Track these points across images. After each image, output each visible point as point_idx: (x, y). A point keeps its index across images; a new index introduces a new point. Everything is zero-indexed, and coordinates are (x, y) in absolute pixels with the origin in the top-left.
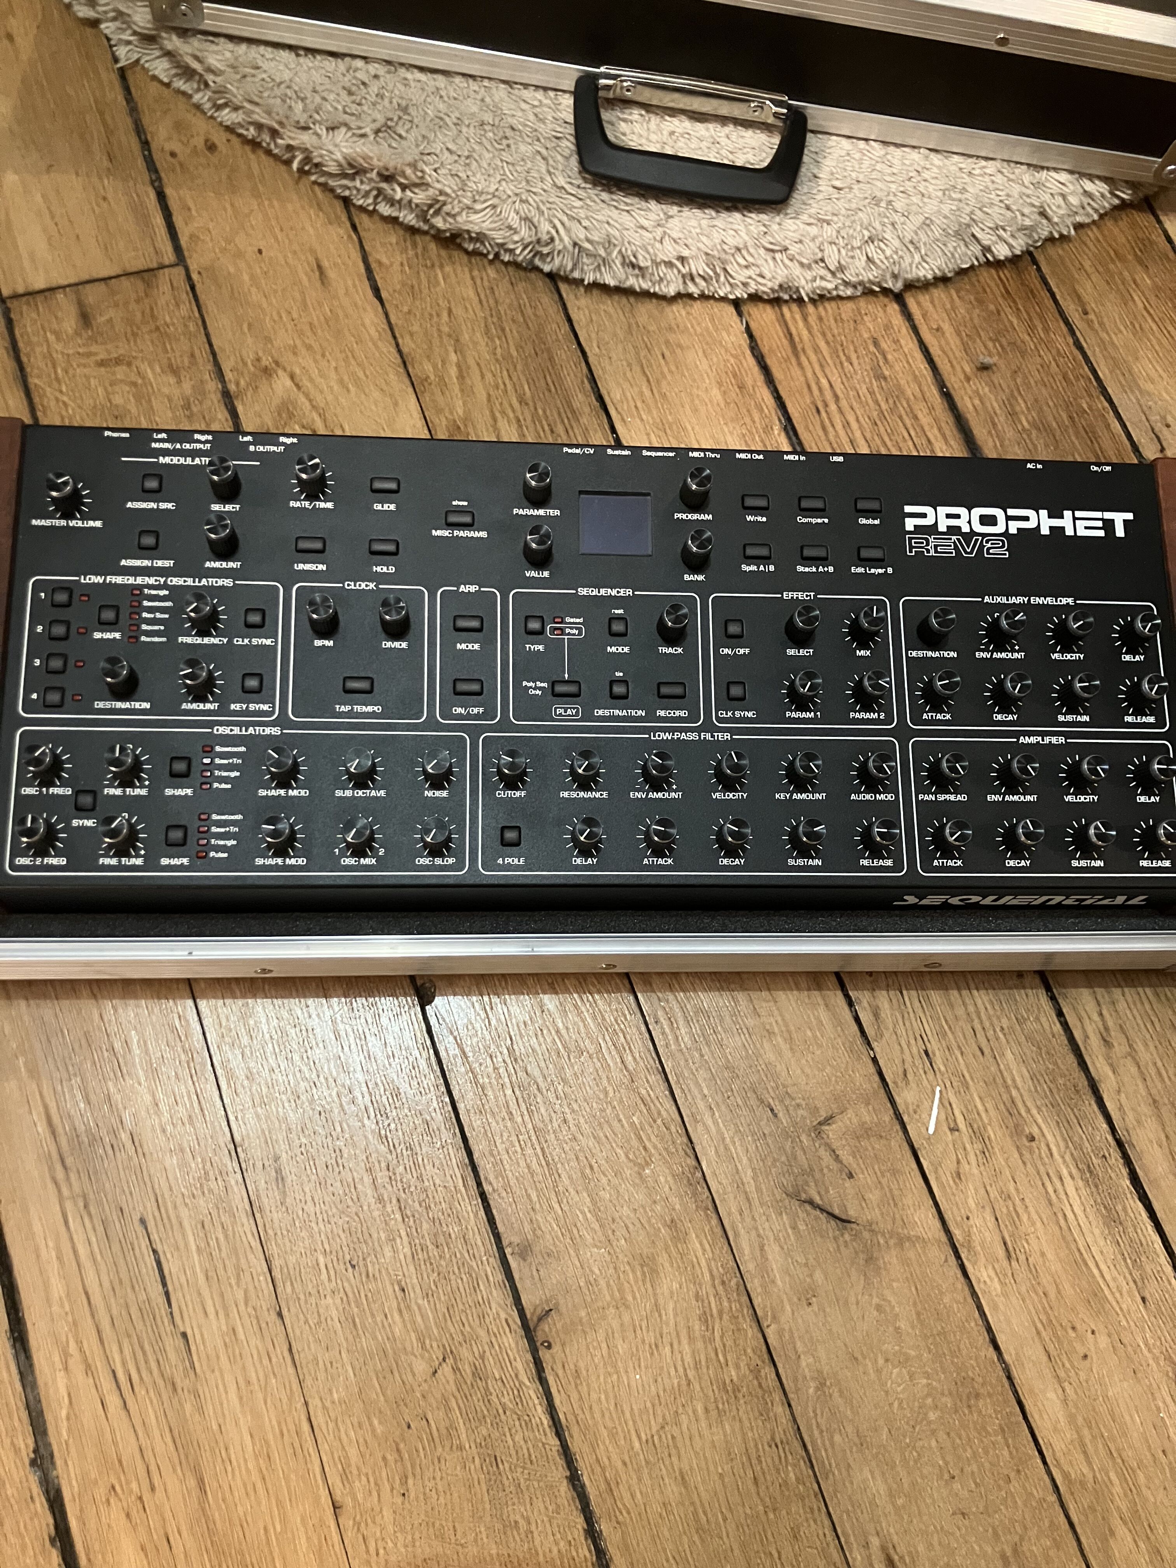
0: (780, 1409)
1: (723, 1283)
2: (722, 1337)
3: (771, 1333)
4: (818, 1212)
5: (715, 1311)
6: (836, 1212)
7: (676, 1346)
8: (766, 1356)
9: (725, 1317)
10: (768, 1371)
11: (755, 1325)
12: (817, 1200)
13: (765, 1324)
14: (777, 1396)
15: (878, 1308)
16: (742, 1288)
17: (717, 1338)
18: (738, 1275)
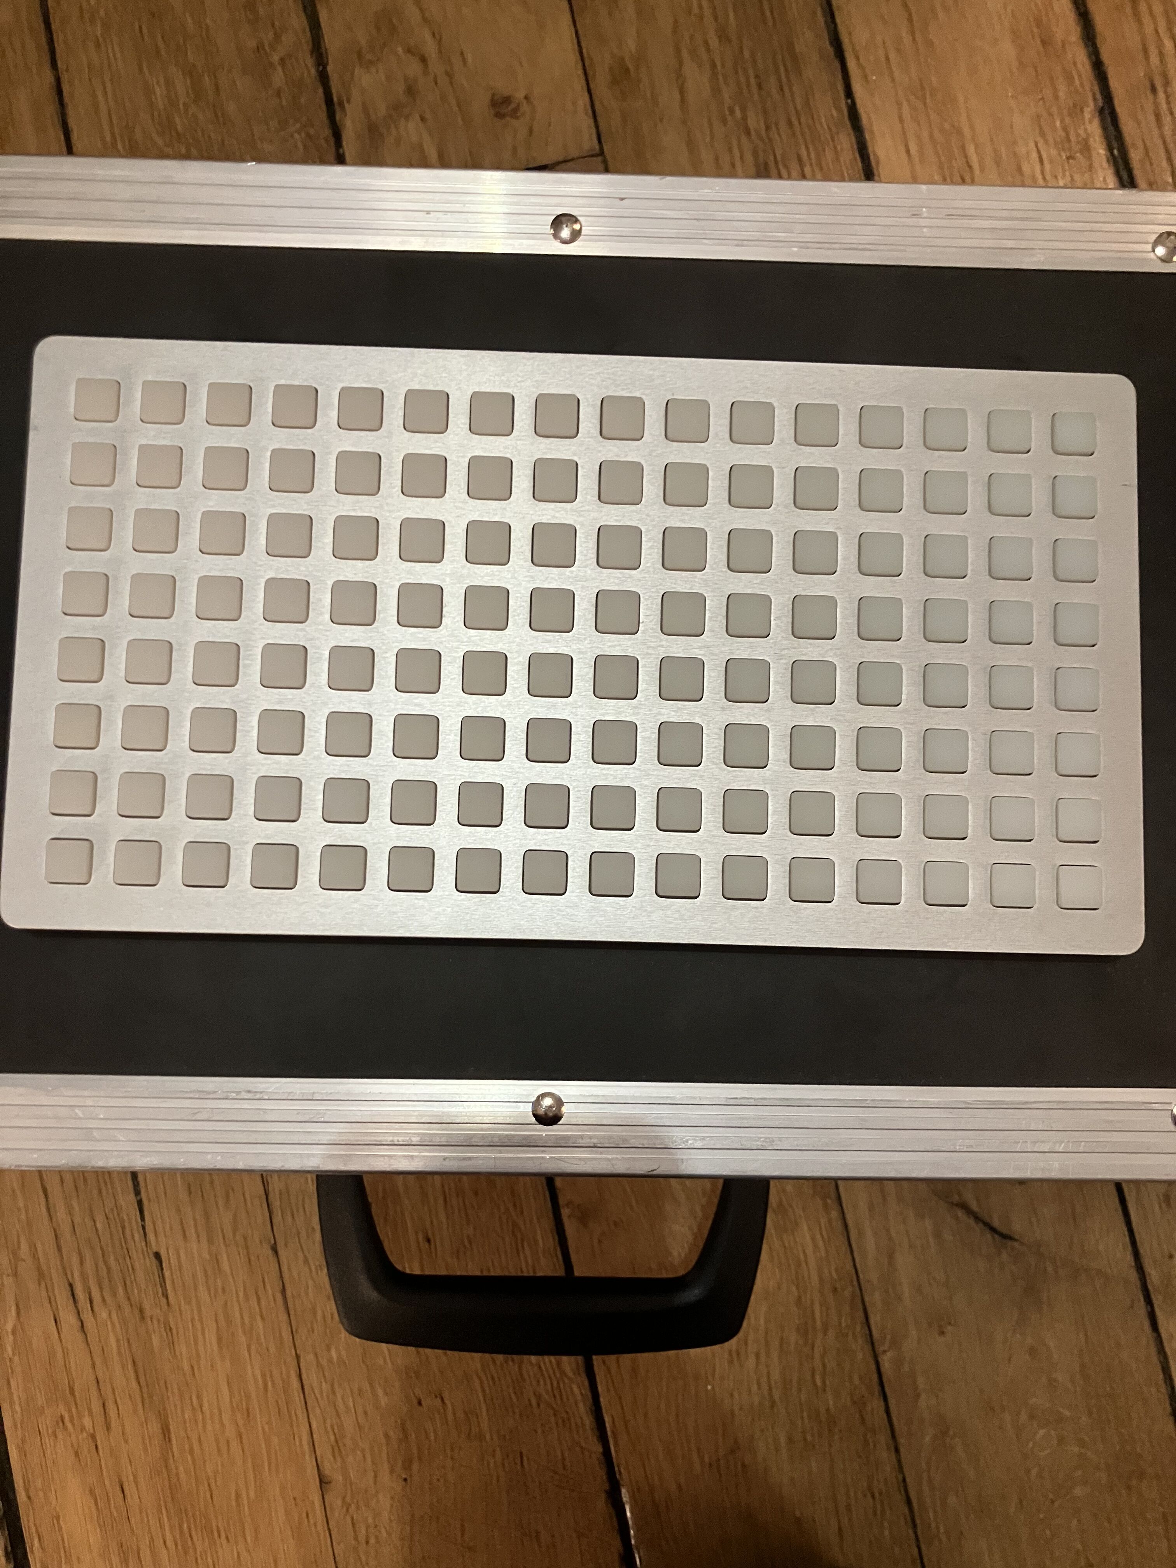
0: (885, 1455)
1: (835, 1290)
2: (823, 1357)
3: (886, 1361)
4: (972, 1222)
5: (818, 1323)
6: (996, 1223)
7: (763, 1359)
8: (877, 1388)
9: (831, 1333)
10: (877, 1404)
11: (868, 1348)
12: (974, 1206)
13: (880, 1349)
14: (883, 1438)
15: (1032, 1351)
16: (859, 1300)
17: (817, 1355)
18: (855, 1283)
